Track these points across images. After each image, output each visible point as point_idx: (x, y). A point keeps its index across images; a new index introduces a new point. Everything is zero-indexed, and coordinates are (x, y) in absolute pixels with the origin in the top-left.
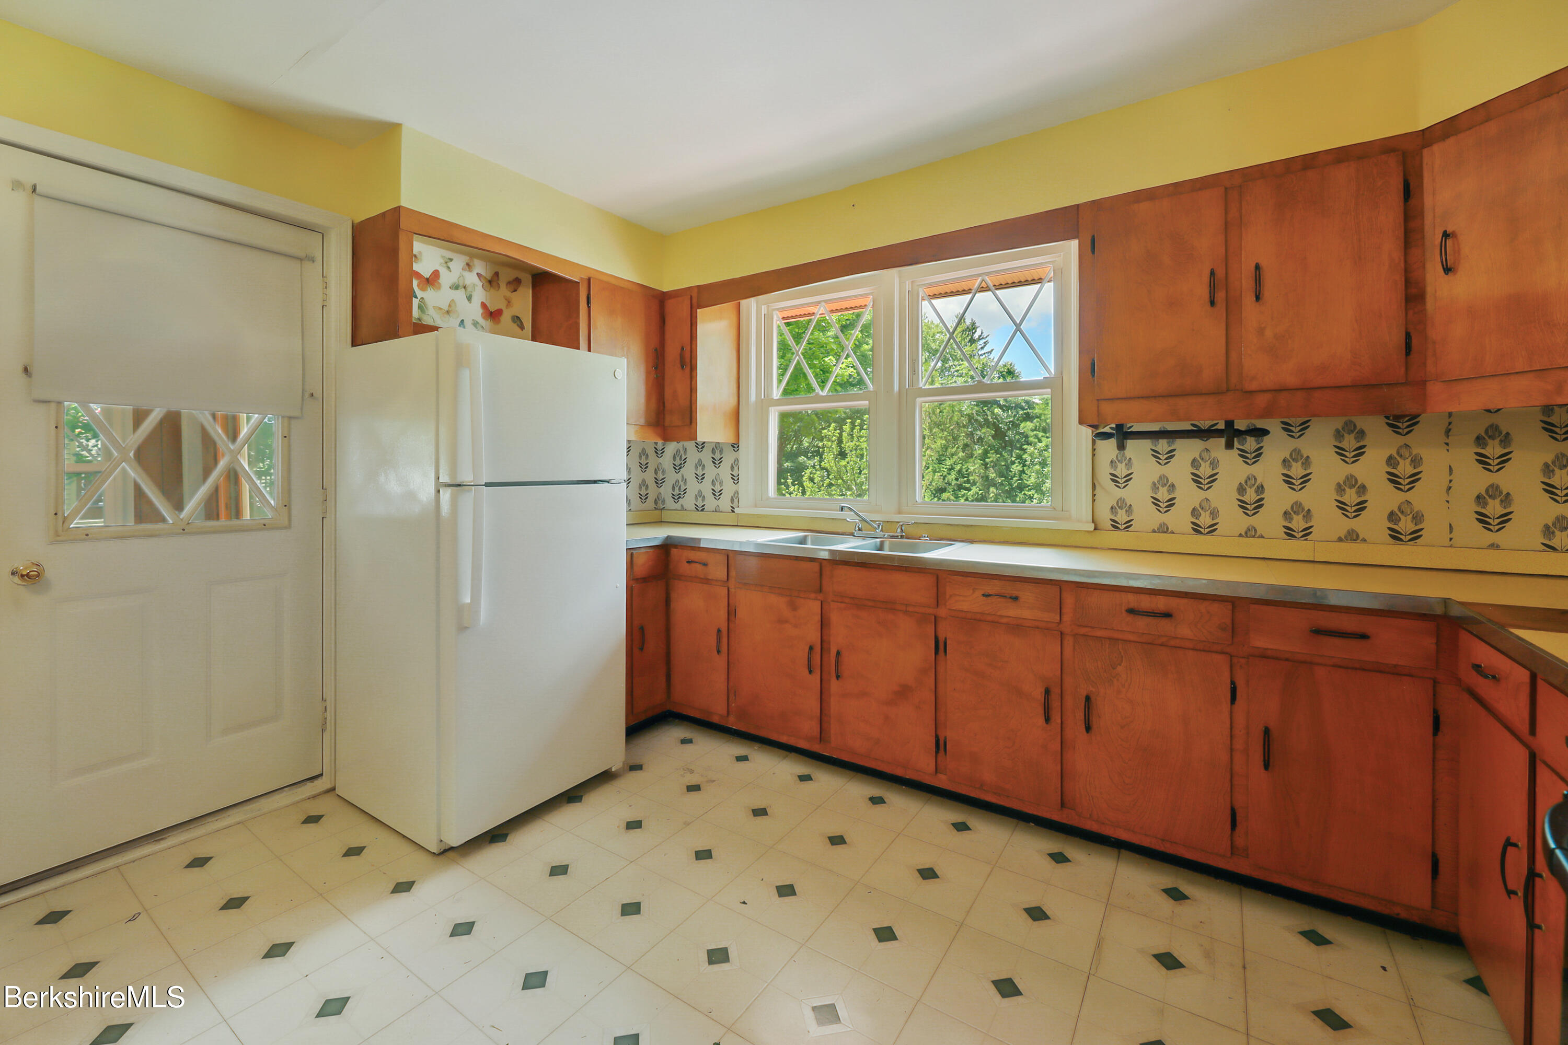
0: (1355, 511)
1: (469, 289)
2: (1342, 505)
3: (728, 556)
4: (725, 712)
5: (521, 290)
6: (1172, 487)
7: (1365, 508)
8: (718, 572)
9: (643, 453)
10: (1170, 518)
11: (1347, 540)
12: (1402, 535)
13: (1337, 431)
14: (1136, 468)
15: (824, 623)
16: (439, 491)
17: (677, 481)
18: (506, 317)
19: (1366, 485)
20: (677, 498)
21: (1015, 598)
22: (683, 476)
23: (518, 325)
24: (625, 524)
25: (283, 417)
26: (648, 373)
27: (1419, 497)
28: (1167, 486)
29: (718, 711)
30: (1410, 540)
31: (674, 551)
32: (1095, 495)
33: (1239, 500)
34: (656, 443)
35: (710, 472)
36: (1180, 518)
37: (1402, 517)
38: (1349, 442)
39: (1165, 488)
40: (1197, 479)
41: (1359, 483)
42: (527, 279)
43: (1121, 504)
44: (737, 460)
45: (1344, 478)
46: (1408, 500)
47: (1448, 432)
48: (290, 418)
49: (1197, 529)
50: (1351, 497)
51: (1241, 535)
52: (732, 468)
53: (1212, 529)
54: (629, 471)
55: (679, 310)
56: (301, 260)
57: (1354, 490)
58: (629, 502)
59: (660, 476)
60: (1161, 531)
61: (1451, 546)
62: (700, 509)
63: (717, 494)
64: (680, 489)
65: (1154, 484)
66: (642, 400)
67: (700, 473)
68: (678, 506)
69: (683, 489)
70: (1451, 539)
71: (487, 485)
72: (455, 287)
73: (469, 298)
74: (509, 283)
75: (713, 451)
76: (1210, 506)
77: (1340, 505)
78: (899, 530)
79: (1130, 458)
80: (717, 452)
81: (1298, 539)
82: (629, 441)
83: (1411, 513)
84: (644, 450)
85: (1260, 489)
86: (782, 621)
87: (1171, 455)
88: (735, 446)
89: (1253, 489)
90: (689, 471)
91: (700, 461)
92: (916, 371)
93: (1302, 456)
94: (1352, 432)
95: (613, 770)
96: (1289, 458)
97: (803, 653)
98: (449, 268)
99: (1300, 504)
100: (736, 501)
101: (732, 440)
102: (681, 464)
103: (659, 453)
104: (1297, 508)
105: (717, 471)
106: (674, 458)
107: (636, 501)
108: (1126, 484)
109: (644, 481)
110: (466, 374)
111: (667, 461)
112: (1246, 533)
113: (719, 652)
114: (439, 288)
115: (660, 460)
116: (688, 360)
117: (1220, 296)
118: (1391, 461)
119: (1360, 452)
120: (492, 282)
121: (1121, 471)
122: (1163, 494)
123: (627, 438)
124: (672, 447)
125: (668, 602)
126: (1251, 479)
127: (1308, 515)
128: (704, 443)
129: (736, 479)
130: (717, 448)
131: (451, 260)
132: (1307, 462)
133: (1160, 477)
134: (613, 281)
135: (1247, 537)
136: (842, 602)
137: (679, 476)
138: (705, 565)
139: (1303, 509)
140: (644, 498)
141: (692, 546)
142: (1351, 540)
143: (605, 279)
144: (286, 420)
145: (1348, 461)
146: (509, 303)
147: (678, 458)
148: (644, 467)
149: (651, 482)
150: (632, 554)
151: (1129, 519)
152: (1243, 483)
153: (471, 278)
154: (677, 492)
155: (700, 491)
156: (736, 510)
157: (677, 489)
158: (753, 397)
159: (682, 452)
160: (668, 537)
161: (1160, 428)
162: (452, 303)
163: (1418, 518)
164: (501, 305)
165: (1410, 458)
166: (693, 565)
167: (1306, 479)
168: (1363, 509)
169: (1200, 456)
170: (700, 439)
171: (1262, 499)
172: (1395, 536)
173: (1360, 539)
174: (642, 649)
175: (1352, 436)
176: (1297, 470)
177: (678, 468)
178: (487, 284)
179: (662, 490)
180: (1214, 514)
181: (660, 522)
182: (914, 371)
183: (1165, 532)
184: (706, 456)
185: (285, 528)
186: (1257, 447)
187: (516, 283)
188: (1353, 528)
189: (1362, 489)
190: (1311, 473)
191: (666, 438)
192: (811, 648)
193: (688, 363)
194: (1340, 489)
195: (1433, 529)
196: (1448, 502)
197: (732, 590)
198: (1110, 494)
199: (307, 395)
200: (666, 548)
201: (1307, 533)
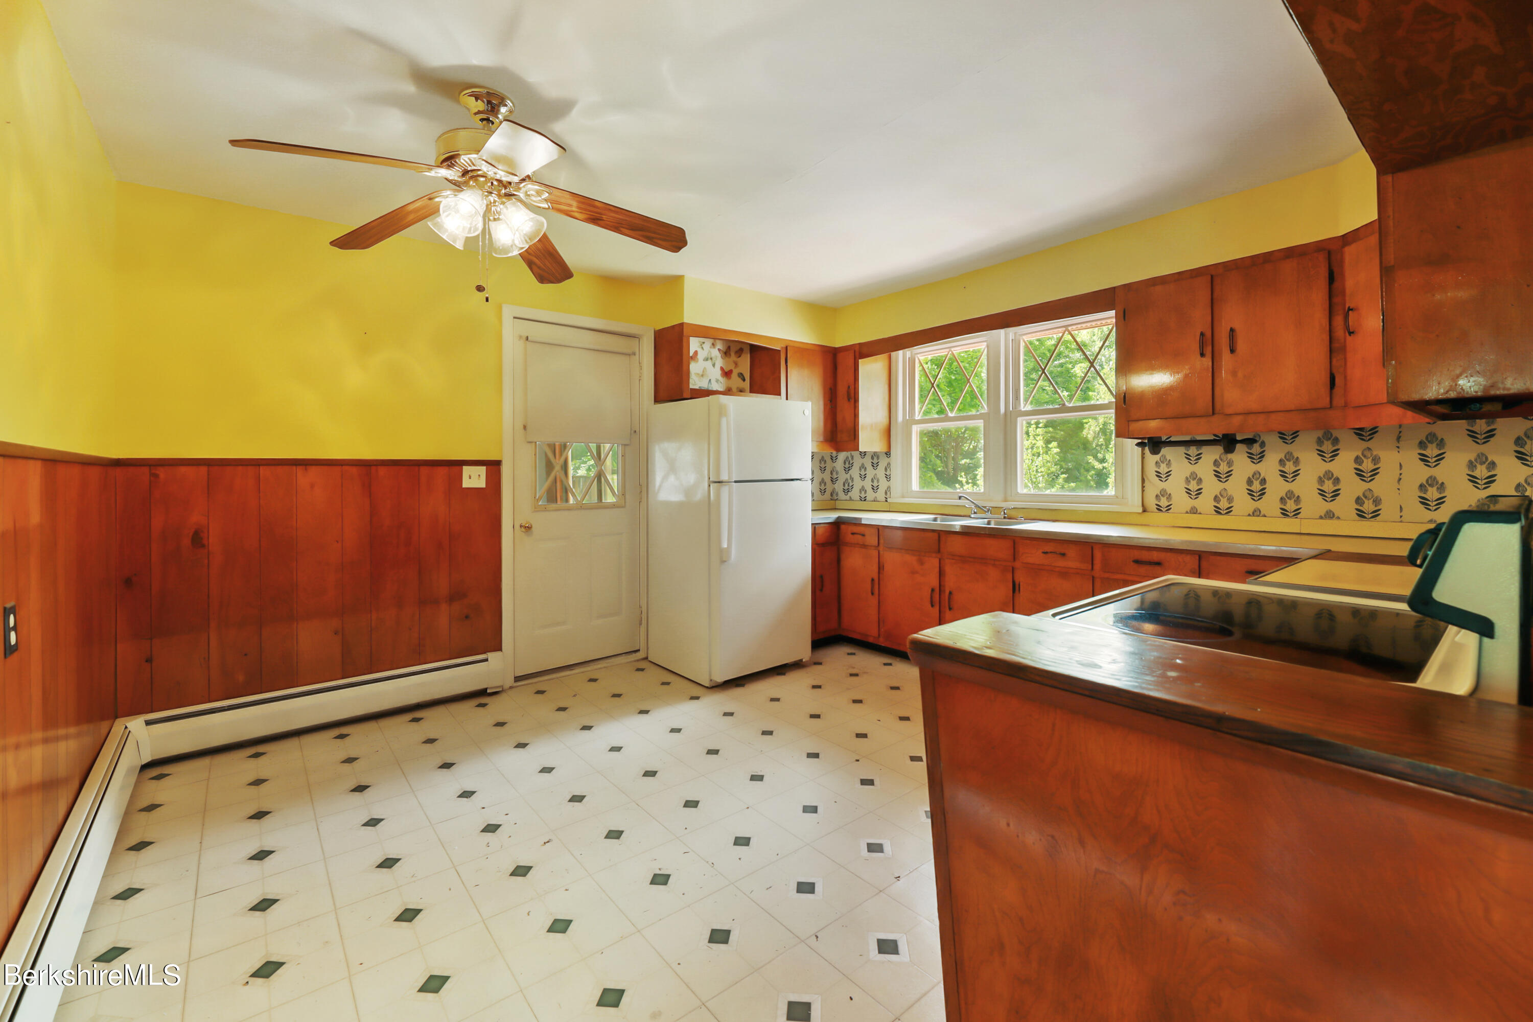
0: (1332, 497)
1: (714, 359)
2: (1322, 493)
3: (878, 529)
4: (877, 636)
5: (743, 356)
6: (1200, 481)
7: (1339, 494)
8: (872, 540)
9: (822, 460)
10: (1200, 503)
11: (1326, 518)
12: (1366, 513)
13: (1319, 439)
14: (1174, 467)
15: (941, 574)
16: (710, 486)
17: (847, 480)
18: (734, 375)
19: (1340, 477)
20: (846, 491)
21: (1063, 555)
22: (851, 476)
23: (742, 379)
24: (811, 509)
25: (622, 445)
26: (825, 405)
27: (1378, 486)
28: (1196, 480)
29: (872, 633)
30: (1372, 517)
31: (843, 527)
32: (1144, 487)
33: (1248, 489)
34: (832, 453)
35: (870, 472)
36: (1205, 503)
37: (1366, 501)
38: (1328, 446)
39: (1195, 481)
40: (1217, 475)
41: (1335, 476)
42: (747, 349)
43: (1163, 493)
44: (889, 464)
45: (1323, 472)
46: (1370, 488)
47: (1398, 439)
48: (625, 445)
49: (1218, 511)
50: (1328, 486)
51: (1249, 515)
52: (886, 470)
53: (1229, 511)
54: (813, 473)
55: (845, 361)
56: (629, 355)
57: (1331, 481)
58: (813, 495)
59: (835, 476)
60: (1192, 512)
61: (1401, 522)
62: (863, 500)
63: (875, 489)
64: (848, 485)
65: (1187, 478)
66: (822, 424)
67: (863, 473)
68: (847, 497)
69: (851, 484)
70: (1401, 517)
71: (736, 482)
72: (706, 359)
73: (714, 365)
74: (736, 352)
75: (872, 458)
76: (1227, 495)
77: (1320, 492)
78: (1002, 513)
79: (1170, 460)
80: (875, 458)
81: (1291, 517)
82: (812, 453)
83: (1372, 498)
84: (823, 457)
85: (1263, 481)
86: (914, 572)
87: (1199, 457)
88: (888, 454)
89: (1258, 481)
90: (855, 472)
91: (863, 464)
92: (1018, 397)
93: (1293, 457)
94: (1330, 439)
95: (804, 660)
96: (1284, 459)
97: (926, 593)
98: (702, 348)
99: (1292, 492)
100: (888, 493)
101: (885, 450)
102: (849, 467)
103: (833, 459)
104: (1290, 495)
105: (875, 472)
106: (845, 463)
107: (817, 493)
108: (1167, 478)
109: (823, 479)
110: (724, 421)
111: (839, 465)
112: (1253, 513)
113: (872, 594)
114: (697, 362)
115: (835, 464)
116: (852, 395)
117: (1208, 350)
118: (1358, 460)
119: (1335, 454)
120: (726, 353)
121: (1163, 469)
122: (1193, 486)
123: (812, 450)
124: (842, 456)
125: (839, 561)
126: (1256, 474)
127: (1298, 500)
128: (865, 452)
129: (888, 477)
130: (875, 455)
131: (704, 343)
132: (1297, 461)
133: (1191, 473)
134: (802, 346)
135: (1254, 516)
136: (953, 559)
137: (848, 476)
138: (864, 535)
139: (1294, 496)
140: (823, 492)
141: (856, 523)
142: (1329, 518)
143: (797, 345)
144: (623, 446)
145: (1327, 460)
146: (736, 364)
147: (847, 463)
148: (823, 470)
149: (828, 480)
150: (815, 527)
151: (1169, 504)
152: (1251, 477)
153: (715, 353)
154: (846, 487)
155: (863, 487)
156: (888, 500)
157: (846, 485)
158: (900, 418)
159: (850, 458)
160: (839, 518)
161: (1191, 438)
162: (704, 370)
163: (1377, 501)
164: (732, 367)
165: (1371, 458)
166: (855, 536)
167: (1296, 474)
168: (1338, 495)
169: (1220, 458)
170: (862, 448)
171: (1264, 489)
172: (1361, 515)
173: (1335, 517)
174: (821, 590)
175: (1329, 442)
176: (1290, 467)
177: (847, 470)
178: (723, 355)
179: (836, 486)
180: (1230, 500)
181: (835, 509)
182: (1017, 397)
183: (1195, 513)
184: (867, 461)
185: (622, 507)
186: (1261, 451)
187: (740, 352)
188: (1331, 509)
189: (1337, 481)
190: (1299, 470)
191: (838, 450)
192: (933, 590)
193: (853, 397)
194: (1321, 481)
195: (1388, 509)
196: (1399, 489)
197: (881, 552)
198: (1155, 486)
199: (632, 432)
200: (838, 524)
201: (1297, 513)
